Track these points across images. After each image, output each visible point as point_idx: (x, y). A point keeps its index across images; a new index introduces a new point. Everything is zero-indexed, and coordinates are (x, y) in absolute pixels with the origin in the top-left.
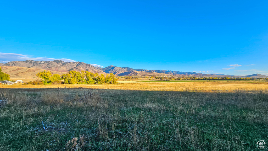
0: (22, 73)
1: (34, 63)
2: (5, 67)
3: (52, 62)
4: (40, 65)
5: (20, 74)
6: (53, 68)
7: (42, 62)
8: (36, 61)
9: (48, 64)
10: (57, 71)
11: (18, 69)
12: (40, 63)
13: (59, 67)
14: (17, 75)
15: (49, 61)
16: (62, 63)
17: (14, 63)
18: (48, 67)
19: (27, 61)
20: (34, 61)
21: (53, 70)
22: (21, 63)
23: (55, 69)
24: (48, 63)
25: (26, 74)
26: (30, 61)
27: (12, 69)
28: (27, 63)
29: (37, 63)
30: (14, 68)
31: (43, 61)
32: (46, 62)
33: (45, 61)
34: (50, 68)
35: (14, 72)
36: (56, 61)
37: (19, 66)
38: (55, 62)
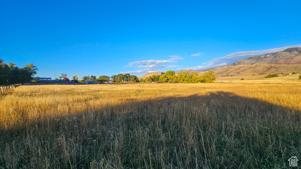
0: (243, 71)
1: (258, 58)
2: (231, 67)
3: (280, 53)
4: (265, 59)
5: (241, 73)
6: (282, 61)
7: (267, 56)
8: (261, 56)
9: (275, 57)
10: (289, 64)
11: (240, 68)
12: (265, 57)
13: (292, 58)
14: (239, 73)
15: (277, 52)
16: (299, 50)
17: (239, 62)
18: (274, 61)
19: (251, 58)
20: (257, 56)
21: (281, 64)
22: (245, 61)
23: (285, 61)
24: (274, 55)
25: (246, 72)
26: (254, 57)
27: (236, 68)
28: (251, 59)
29: (261, 58)
30: (237, 67)
31: (268, 54)
32: (273, 54)
33: (271, 54)
34: (278, 61)
35: (236, 71)
36: (287, 50)
37: (243, 64)
38: (286, 52)
